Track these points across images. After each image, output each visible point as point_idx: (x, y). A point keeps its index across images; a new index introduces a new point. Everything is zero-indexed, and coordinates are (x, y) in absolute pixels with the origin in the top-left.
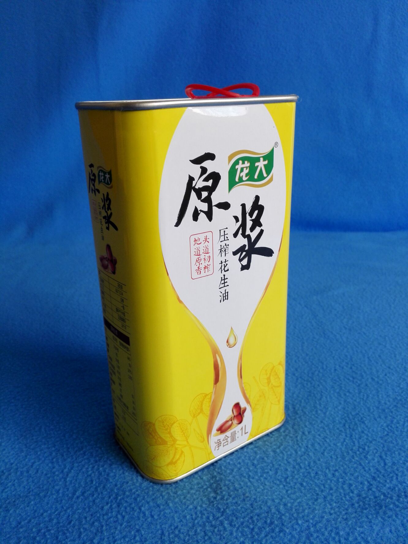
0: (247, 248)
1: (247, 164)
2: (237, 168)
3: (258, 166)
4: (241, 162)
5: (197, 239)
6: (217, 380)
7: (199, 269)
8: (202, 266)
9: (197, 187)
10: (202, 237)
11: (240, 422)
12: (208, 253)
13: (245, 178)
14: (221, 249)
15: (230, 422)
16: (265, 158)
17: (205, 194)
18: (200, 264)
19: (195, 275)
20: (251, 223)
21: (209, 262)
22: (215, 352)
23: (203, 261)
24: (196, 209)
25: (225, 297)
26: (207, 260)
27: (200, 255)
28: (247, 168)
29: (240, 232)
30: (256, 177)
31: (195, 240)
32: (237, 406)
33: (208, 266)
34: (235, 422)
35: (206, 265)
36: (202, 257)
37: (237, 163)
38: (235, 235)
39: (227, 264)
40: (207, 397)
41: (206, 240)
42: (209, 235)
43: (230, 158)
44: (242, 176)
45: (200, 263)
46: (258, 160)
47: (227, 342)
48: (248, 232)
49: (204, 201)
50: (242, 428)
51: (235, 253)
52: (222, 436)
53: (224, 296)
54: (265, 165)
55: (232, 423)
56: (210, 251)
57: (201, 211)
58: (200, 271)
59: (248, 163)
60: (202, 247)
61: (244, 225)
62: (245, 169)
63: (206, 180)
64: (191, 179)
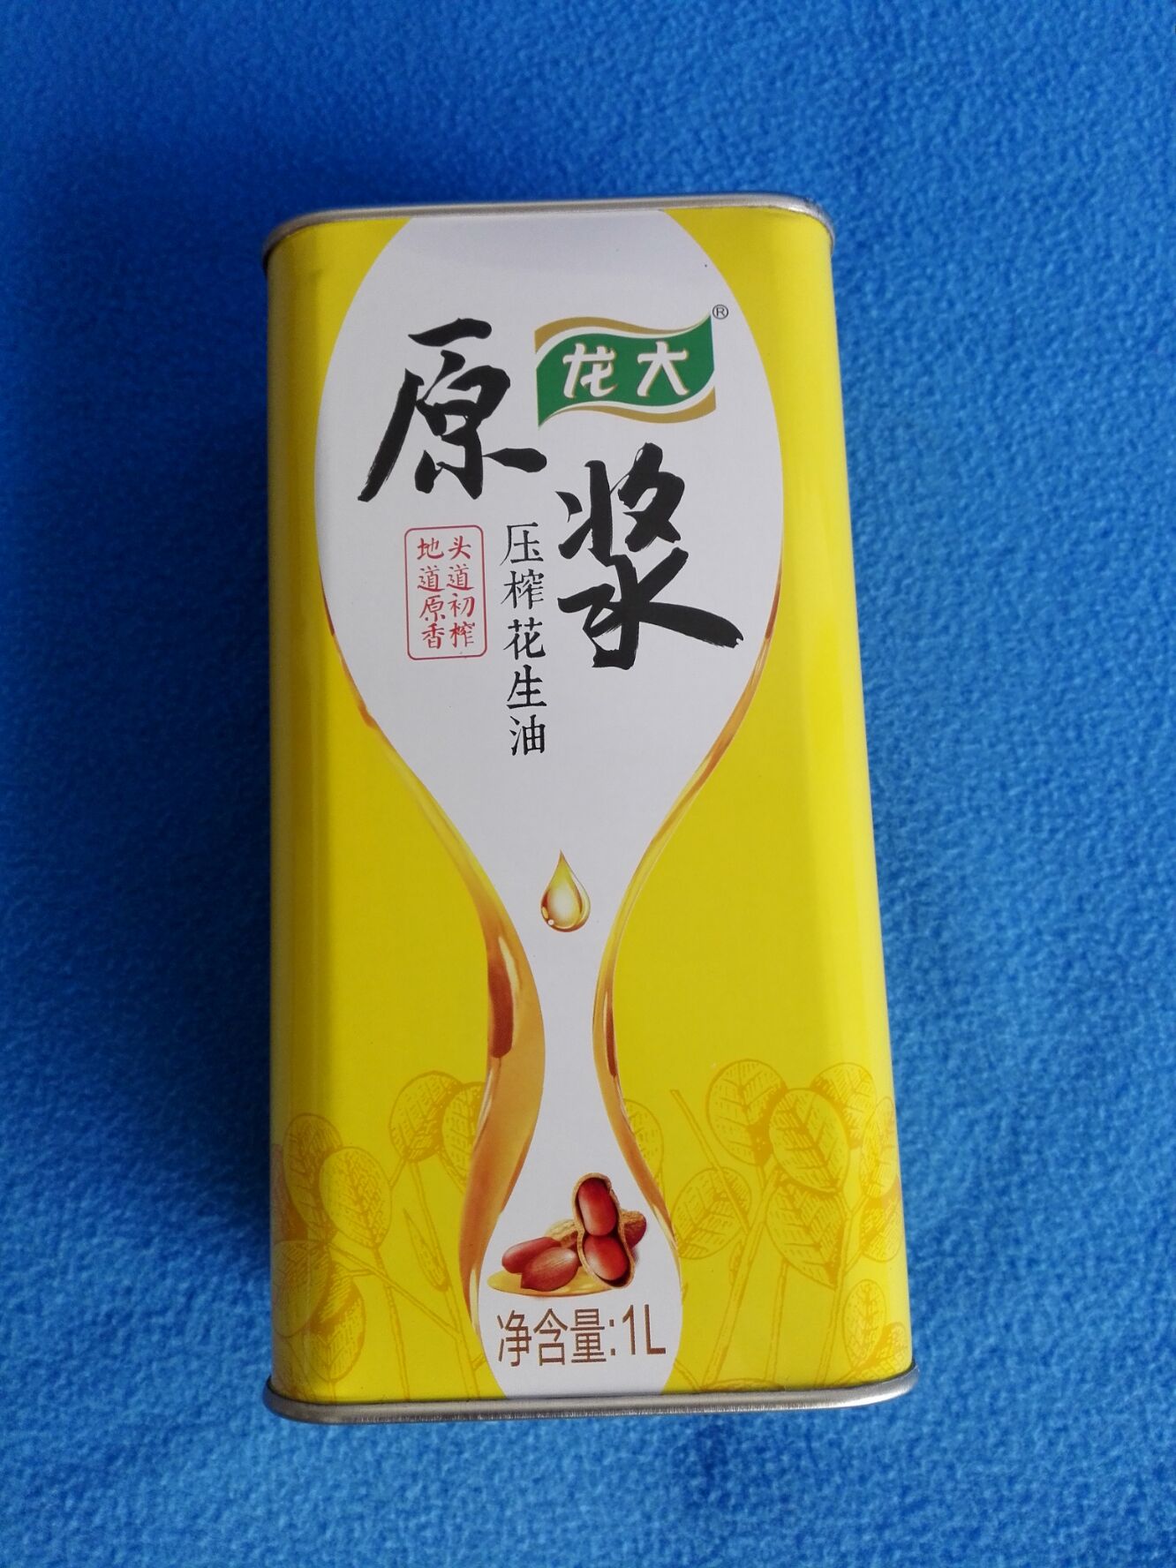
0: (617, 597)
1: (602, 353)
2: (569, 364)
3: (647, 365)
4: (580, 348)
5: (428, 541)
6: (501, 1042)
7: (434, 630)
8: (447, 625)
9: (430, 402)
10: (447, 540)
11: (621, 1279)
12: (466, 588)
13: (596, 391)
14: (514, 584)
15: (569, 1256)
16: (674, 344)
17: (455, 422)
18: (439, 617)
19: (420, 647)
20: (633, 522)
21: (469, 614)
22: (496, 928)
23: (447, 610)
24: (427, 460)
25: (533, 738)
26: (462, 607)
27: (437, 590)
28: (605, 365)
29: (588, 542)
30: (642, 391)
31: (423, 545)
32: (596, 1189)
33: (467, 629)
34: (593, 1265)
35: (461, 625)
36: (446, 595)
37: (568, 347)
38: (569, 549)
39: (537, 635)
41: (459, 547)
42: (471, 536)
43: (542, 335)
44: (589, 385)
45: (439, 613)
46: (650, 346)
47: (545, 903)
48: (619, 547)
49: (454, 439)
50: (630, 1314)
51: (568, 605)
52: (533, 1307)
53: (529, 735)
54: (676, 364)
55: (578, 1264)
56: (474, 580)
57: (442, 465)
58: (439, 639)
59: (609, 351)
60: (445, 569)
61: (600, 524)
62: (597, 368)
63: (460, 384)
64: (412, 382)
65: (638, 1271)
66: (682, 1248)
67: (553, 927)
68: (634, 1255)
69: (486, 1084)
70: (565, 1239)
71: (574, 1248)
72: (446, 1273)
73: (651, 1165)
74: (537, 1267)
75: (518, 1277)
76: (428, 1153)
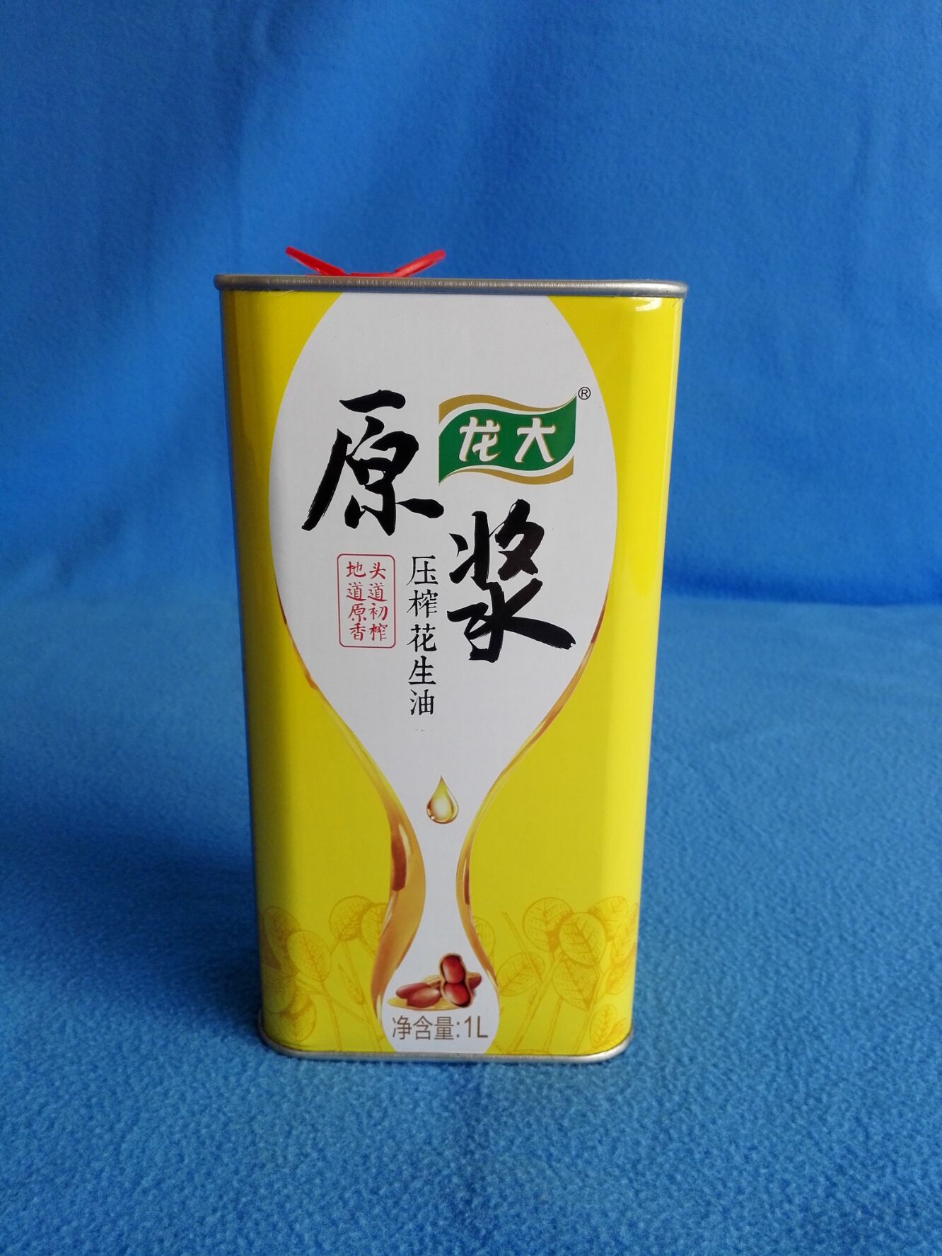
0: (489, 612)
1: (490, 426)
2: (464, 434)
3: (524, 436)
4: (474, 420)
5: (354, 564)
6: (398, 882)
7: (358, 628)
8: (367, 625)
9: (357, 457)
10: (368, 564)
11: (465, 1003)
12: (381, 600)
13: (484, 457)
14: (416, 599)
15: (435, 992)
16: (546, 420)
17: (376, 475)
18: (362, 619)
19: (348, 638)
20: (504, 559)
21: (384, 619)
22: (396, 819)
23: (367, 614)
24: (353, 503)
25: (426, 704)
26: (378, 613)
27: (360, 600)
28: (492, 435)
29: (471, 571)
30: (519, 458)
31: (350, 567)
32: (453, 961)
33: (382, 629)
34: (449, 997)
35: (378, 625)
36: (367, 604)
37: (464, 419)
38: (457, 576)
39: (431, 636)
40: (373, 909)
41: (377, 570)
42: (386, 563)
43: (445, 408)
44: (478, 452)
45: (362, 616)
46: (527, 421)
47: (429, 806)
48: (493, 577)
49: (375, 488)
50: (469, 1020)
51: (455, 616)
52: (413, 1015)
53: (423, 702)
54: (545, 436)
55: (440, 996)
56: (388, 595)
57: (365, 507)
58: (362, 634)
59: (495, 425)
60: (367, 584)
61: (481, 558)
62: (485, 438)
63: (380, 445)
64: (343, 440)
65: (476, 1001)
66: (501, 991)
67: (434, 820)
68: (474, 993)
69: (389, 904)
70: (434, 984)
71: (438, 988)
72: (363, 997)
73: (487, 950)
74: (416, 997)
75: (405, 1001)
76: (352, 937)
